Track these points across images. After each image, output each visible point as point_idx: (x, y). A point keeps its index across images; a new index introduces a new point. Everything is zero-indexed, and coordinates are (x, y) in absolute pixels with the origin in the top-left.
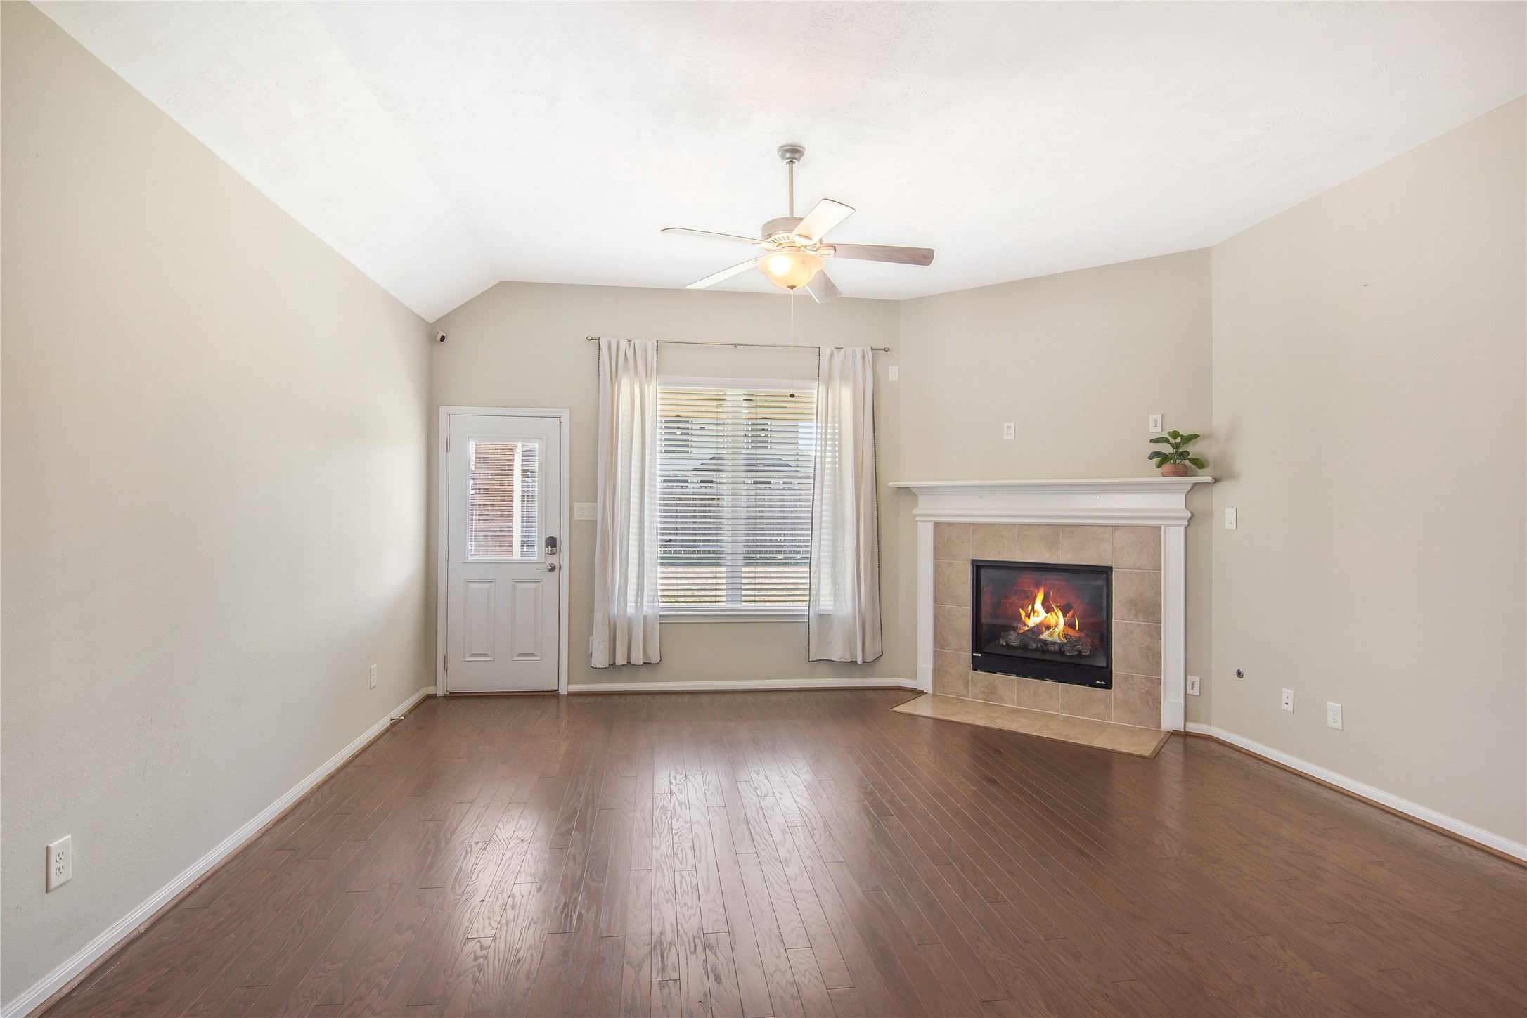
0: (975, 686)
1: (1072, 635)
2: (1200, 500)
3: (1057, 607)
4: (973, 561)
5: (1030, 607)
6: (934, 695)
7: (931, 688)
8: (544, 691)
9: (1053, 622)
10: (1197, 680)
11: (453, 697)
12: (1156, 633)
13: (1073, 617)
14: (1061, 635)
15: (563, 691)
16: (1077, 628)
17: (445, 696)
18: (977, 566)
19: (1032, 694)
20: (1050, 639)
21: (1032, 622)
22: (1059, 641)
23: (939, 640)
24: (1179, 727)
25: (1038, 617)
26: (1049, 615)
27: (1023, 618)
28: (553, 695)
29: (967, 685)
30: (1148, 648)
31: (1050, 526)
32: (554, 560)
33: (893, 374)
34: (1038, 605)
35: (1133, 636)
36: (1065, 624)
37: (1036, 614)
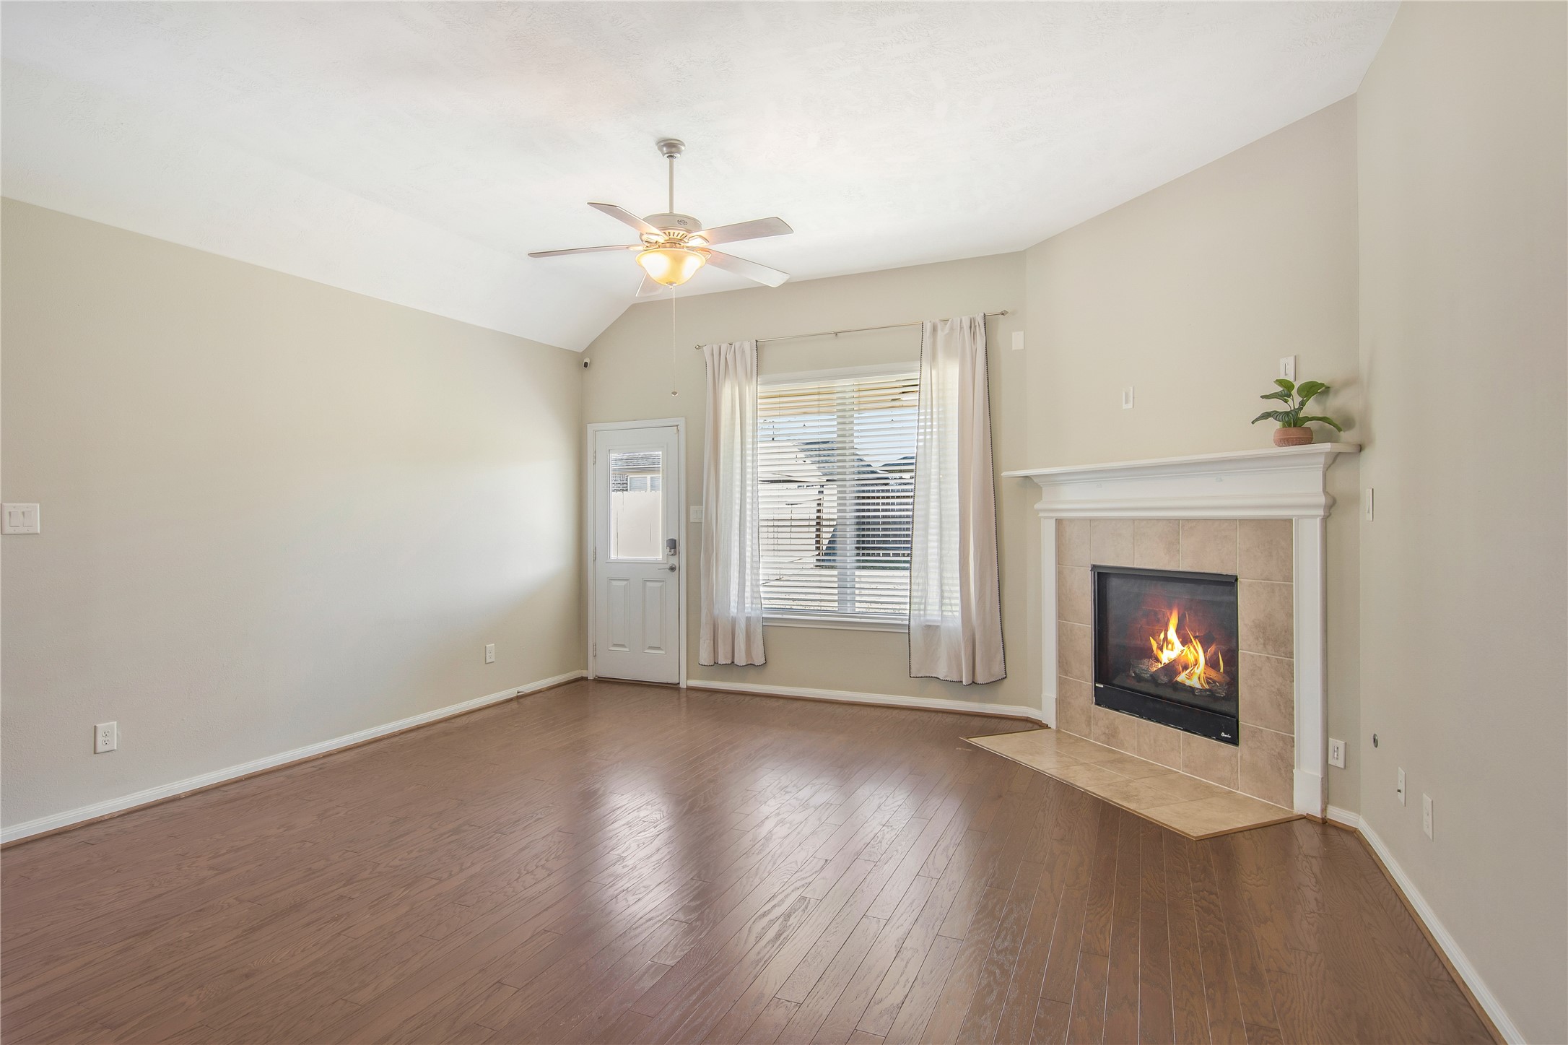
0: (1097, 725)
1: (1216, 679)
2: (1341, 477)
3: (1195, 637)
4: (1094, 567)
5: (1162, 636)
6: (1058, 731)
7: (1055, 722)
8: (667, 684)
9: (1191, 658)
10: (1341, 744)
11: (600, 681)
12: (1287, 672)
13: (1216, 653)
14: (1202, 679)
15: (683, 685)
16: (1222, 670)
17: (594, 680)
18: (1098, 573)
19: (1152, 741)
20: (1188, 683)
21: (1166, 656)
22: (1199, 686)
23: (1063, 665)
24: (1316, 811)
25: (1172, 650)
26: (1186, 648)
27: (1155, 652)
28: (674, 687)
29: (1089, 724)
30: (1280, 693)
31: (1169, 520)
32: (674, 561)
33: (1017, 340)
34: (1172, 634)
35: (1261, 675)
36: (1206, 663)
37: (1170, 646)
